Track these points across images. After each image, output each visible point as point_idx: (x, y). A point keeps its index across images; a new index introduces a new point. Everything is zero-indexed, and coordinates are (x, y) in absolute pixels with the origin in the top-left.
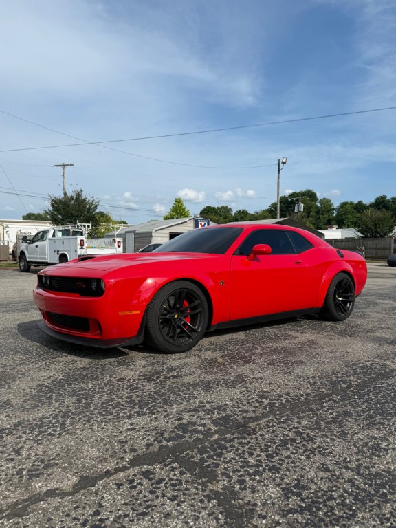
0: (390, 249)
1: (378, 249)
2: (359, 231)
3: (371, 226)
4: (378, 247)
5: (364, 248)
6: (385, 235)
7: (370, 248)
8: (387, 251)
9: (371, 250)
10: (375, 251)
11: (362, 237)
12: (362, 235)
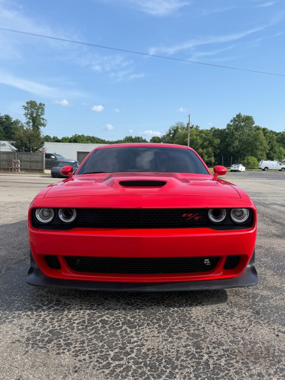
0: (42, 162)
1: (32, 162)
2: (12, 144)
3: (25, 140)
4: (32, 160)
5: (19, 161)
6: (37, 150)
7: (25, 161)
8: (40, 164)
9: (25, 163)
10: (29, 163)
11: (17, 151)
12: (16, 149)
